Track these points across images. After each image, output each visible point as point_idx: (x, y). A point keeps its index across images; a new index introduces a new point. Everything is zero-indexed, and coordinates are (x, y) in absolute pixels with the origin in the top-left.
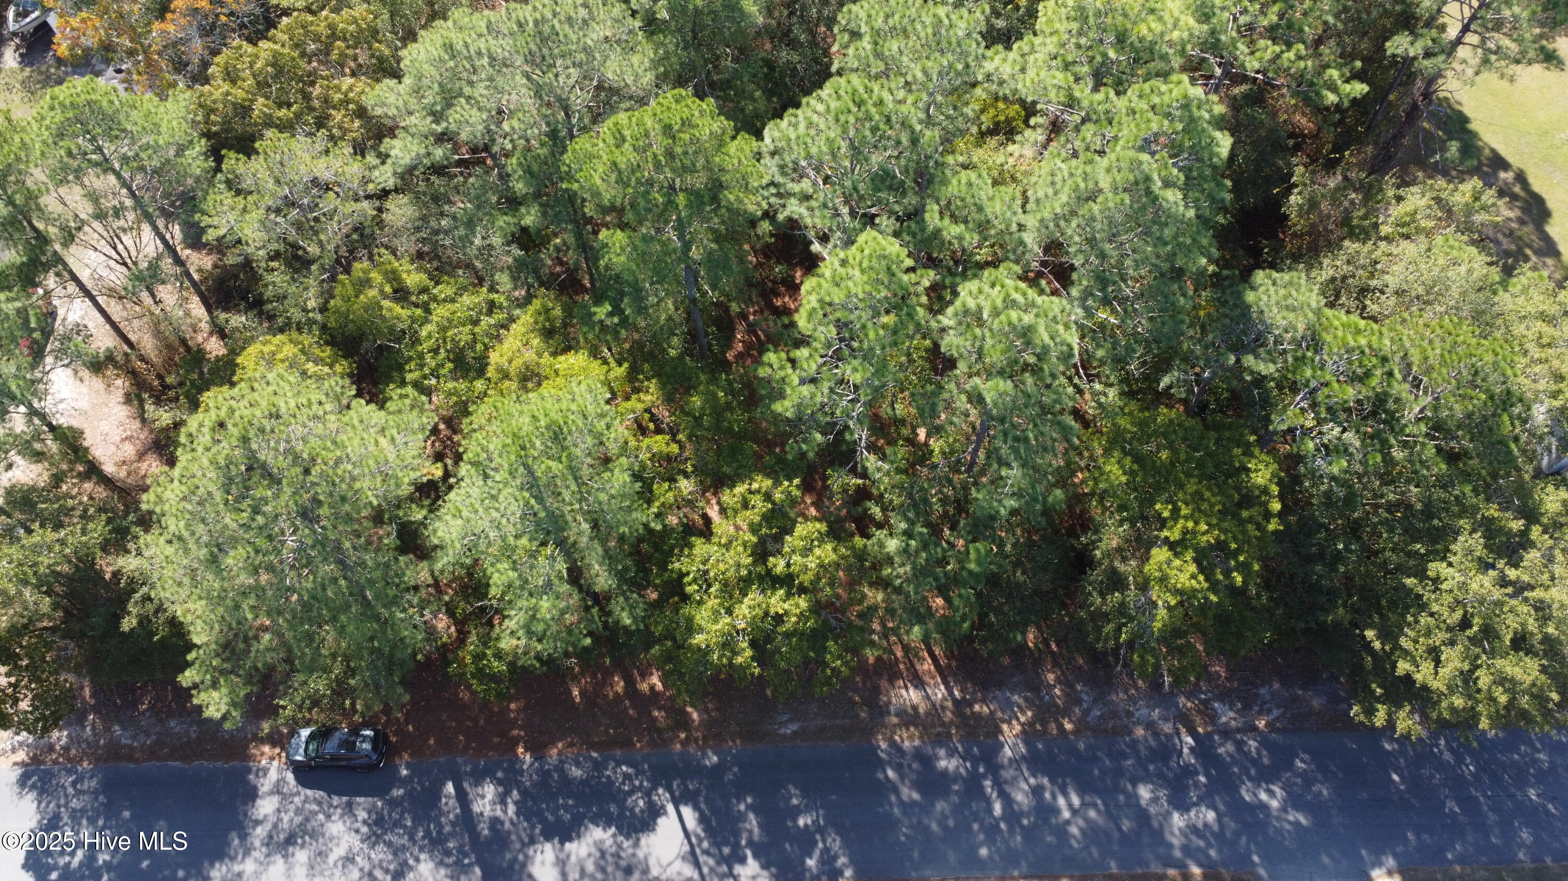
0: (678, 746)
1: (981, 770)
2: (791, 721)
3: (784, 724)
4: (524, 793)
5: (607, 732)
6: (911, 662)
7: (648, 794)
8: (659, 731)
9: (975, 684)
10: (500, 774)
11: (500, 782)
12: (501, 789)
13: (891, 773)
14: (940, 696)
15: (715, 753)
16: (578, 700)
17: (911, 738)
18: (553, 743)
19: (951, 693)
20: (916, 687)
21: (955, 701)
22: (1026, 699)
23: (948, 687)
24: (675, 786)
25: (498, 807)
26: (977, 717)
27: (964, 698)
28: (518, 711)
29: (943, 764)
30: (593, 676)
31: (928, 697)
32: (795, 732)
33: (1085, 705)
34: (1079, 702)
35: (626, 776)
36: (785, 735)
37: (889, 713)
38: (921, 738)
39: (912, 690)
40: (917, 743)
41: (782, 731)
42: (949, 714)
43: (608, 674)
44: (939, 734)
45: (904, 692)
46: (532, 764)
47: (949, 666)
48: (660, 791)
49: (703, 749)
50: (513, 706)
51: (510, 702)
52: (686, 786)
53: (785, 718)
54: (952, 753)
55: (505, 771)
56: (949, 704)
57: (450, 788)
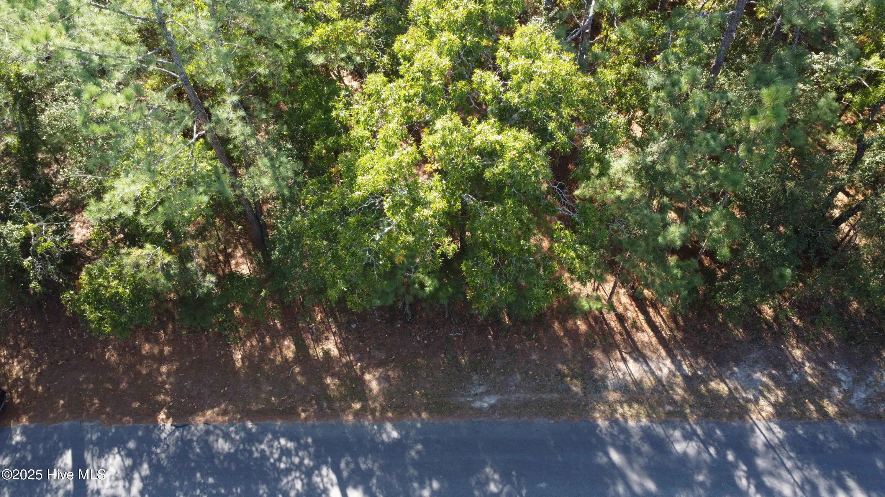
0: (351, 417)
1: (730, 457)
2: (488, 393)
3: (479, 396)
4: (156, 468)
5: (268, 400)
6: (628, 333)
7: (309, 473)
8: (330, 400)
9: (707, 359)
10: (131, 445)
11: (130, 454)
12: (128, 462)
13: (615, 456)
14: (665, 371)
15: (396, 427)
16: (239, 364)
17: (637, 416)
18: (202, 409)
19: (679, 368)
20: (636, 360)
21: (685, 377)
22: (772, 377)
23: (674, 361)
24: (343, 465)
25: (121, 483)
26: (715, 395)
27: (695, 374)
28: (168, 374)
29: (680, 447)
30: (262, 340)
31: (653, 373)
32: (492, 406)
33: (845, 386)
34: (838, 382)
35: (285, 452)
36: (480, 409)
37: (606, 388)
38: (648, 416)
39: (631, 364)
40: (644, 421)
41: (478, 404)
42: (680, 391)
43: (278, 336)
44: (669, 414)
45: (621, 365)
46: (172, 433)
47: (674, 338)
48: (325, 471)
49: (380, 422)
50: (164, 369)
51: (161, 363)
52: (357, 465)
53: (481, 389)
54: (688, 436)
55: (140, 441)
56: (679, 380)
57: (67, 458)
